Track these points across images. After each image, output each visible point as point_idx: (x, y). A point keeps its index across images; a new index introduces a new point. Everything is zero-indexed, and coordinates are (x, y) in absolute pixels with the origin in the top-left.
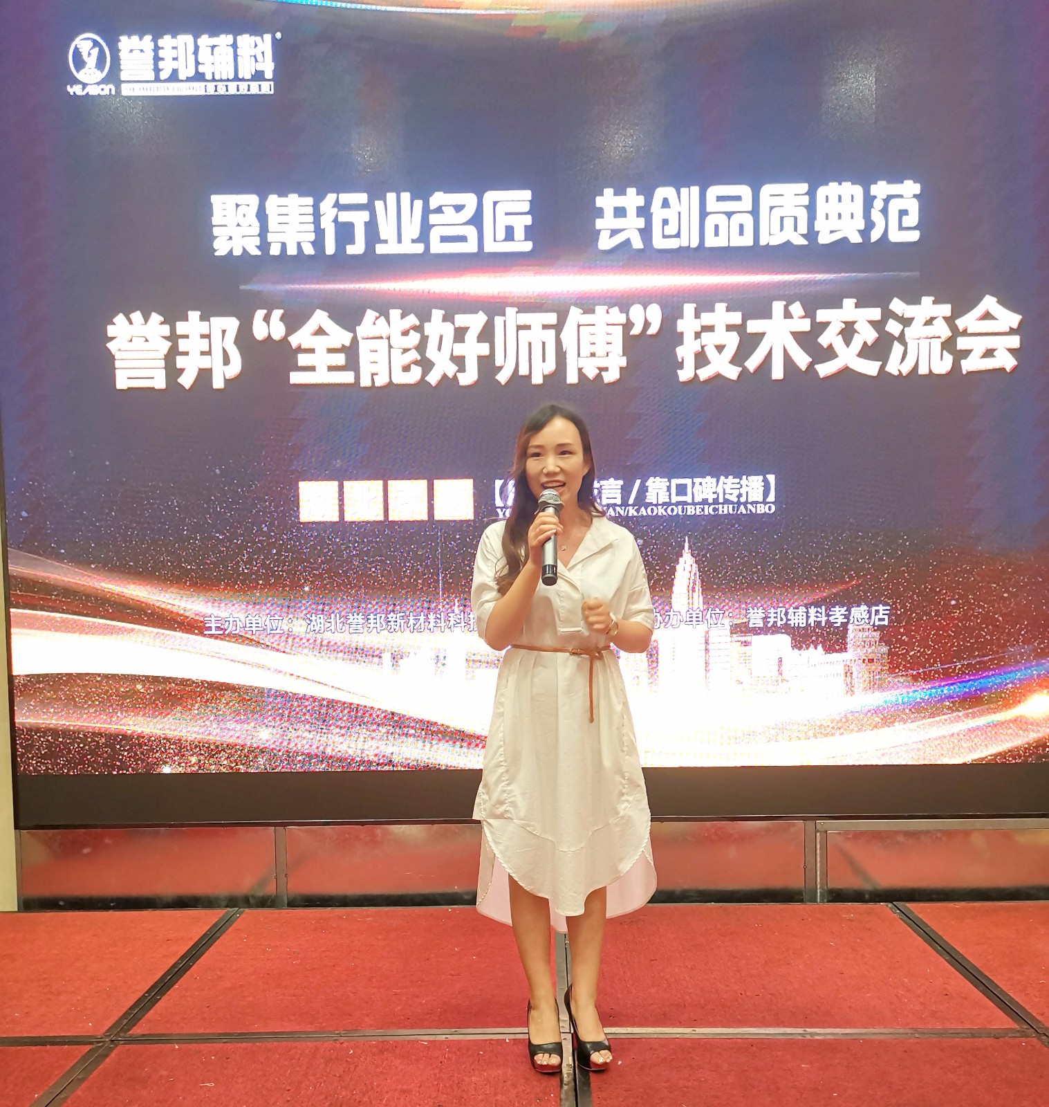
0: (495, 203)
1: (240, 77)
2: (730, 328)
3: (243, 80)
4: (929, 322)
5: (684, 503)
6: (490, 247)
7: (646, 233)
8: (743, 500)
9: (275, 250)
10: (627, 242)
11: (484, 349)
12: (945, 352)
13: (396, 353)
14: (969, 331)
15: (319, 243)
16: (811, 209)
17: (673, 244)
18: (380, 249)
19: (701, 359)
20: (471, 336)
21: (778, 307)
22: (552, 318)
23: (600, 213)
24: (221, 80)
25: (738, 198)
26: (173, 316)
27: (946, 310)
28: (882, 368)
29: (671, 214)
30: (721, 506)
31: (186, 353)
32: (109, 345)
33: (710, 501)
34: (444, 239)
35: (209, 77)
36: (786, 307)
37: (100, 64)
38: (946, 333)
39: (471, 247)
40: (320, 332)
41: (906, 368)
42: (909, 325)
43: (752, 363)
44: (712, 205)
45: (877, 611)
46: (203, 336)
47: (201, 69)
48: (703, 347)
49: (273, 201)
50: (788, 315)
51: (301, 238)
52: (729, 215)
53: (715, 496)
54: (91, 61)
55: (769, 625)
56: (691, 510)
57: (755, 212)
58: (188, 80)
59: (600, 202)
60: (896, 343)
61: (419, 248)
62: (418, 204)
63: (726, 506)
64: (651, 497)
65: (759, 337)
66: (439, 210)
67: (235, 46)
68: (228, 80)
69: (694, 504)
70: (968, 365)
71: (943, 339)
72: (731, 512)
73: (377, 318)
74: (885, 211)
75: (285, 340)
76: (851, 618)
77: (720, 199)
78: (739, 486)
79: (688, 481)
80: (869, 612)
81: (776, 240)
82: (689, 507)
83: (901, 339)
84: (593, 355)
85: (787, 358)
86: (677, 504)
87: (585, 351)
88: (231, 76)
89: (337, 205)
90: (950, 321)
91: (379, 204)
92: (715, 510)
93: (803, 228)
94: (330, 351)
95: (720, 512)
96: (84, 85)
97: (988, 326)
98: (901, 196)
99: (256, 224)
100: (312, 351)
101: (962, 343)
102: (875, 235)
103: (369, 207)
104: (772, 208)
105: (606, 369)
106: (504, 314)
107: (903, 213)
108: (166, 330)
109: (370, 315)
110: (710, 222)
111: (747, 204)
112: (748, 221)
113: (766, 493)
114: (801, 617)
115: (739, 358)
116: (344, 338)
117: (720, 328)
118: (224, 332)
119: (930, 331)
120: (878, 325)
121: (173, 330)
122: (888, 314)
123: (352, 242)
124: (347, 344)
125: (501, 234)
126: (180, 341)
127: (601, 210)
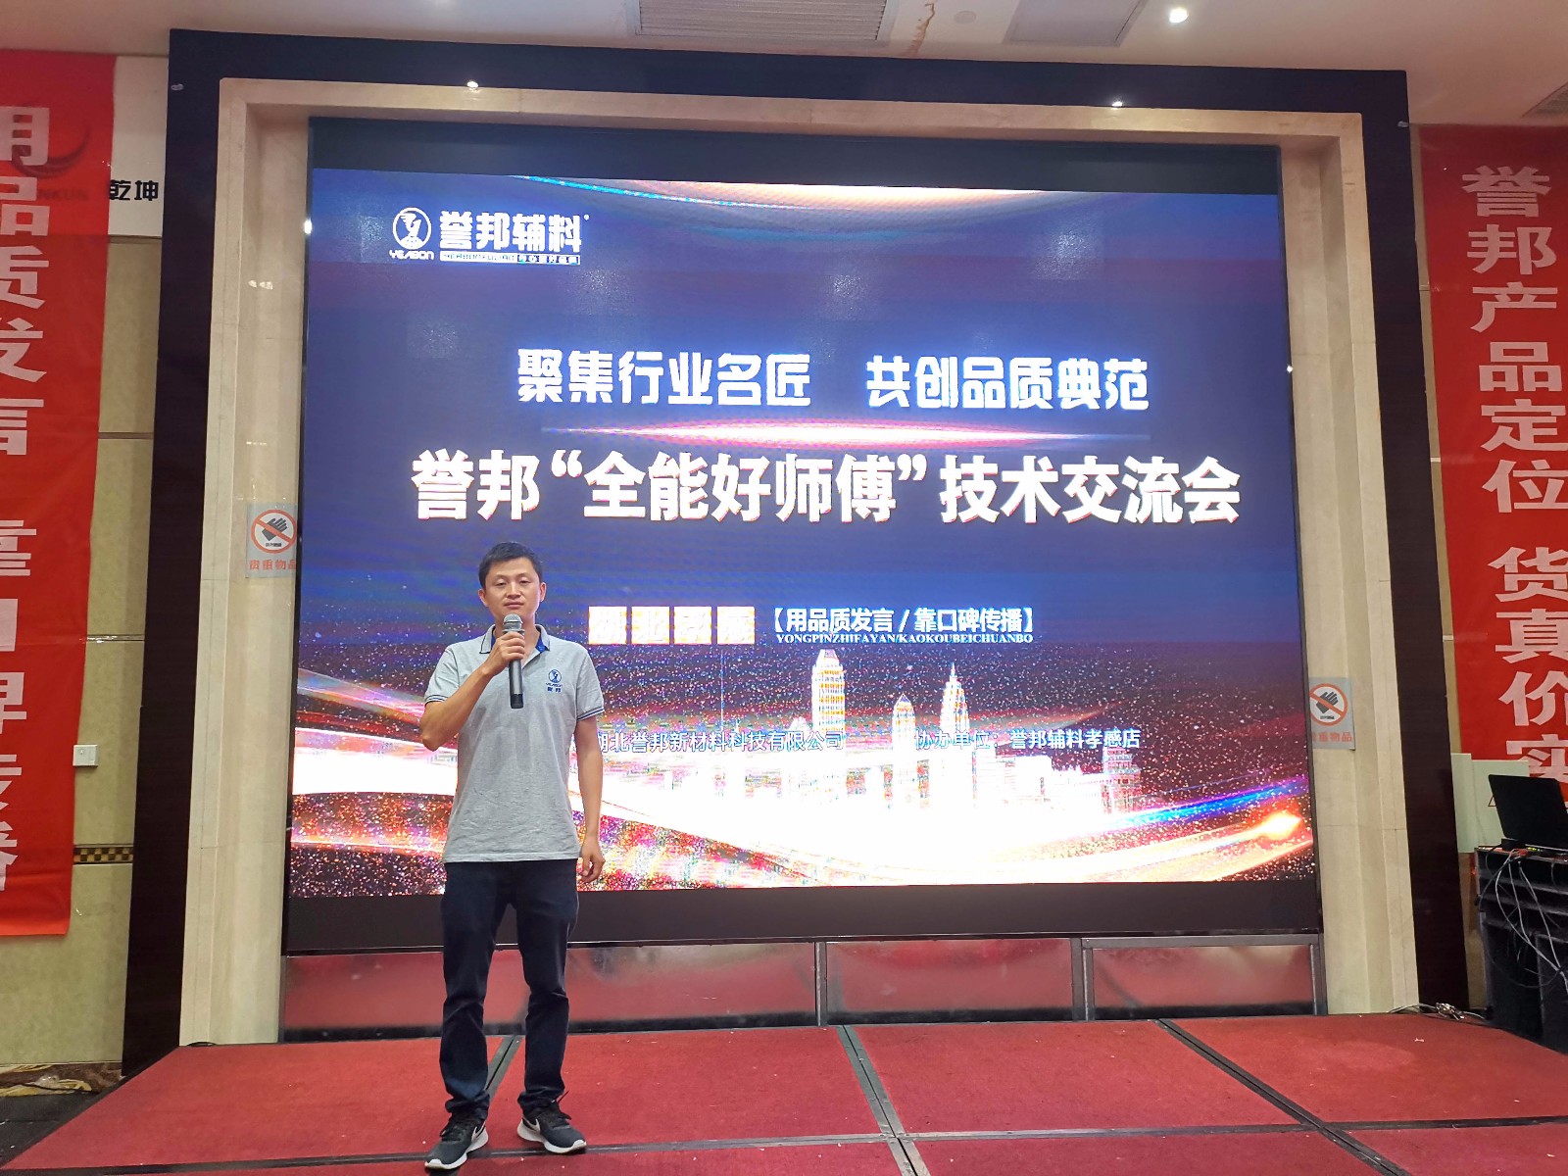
0: (777, 365)
1: (551, 249)
2: (987, 477)
3: (553, 252)
4: (1160, 478)
5: (949, 632)
6: (772, 401)
7: (911, 394)
8: (1003, 630)
9: (576, 398)
10: (895, 401)
11: (766, 489)
12: (1175, 504)
13: (685, 491)
14: (1194, 487)
15: (616, 393)
16: (1054, 380)
17: (935, 404)
18: (672, 400)
19: (962, 504)
20: (754, 478)
21: (1028, 461)
22: (828, 464)
23: (871, 376)
24: (532, 252)
25: (991, 368)
26: (476, 454)
27: (1174, 468)
28: (1122, 515)
29: (932, 379)
30: (983, 635)
31: (487, 487)
32: (414, 479)
33: (974, 631)
34: (731, 393)
35: (521, 248)
36: (1036, 461)
37: (422, 235)
38: (1175, 487)
39: (755, 400)
40: (615, 470)
41: (1142, 518)
42: (1142, 481)
43: (1008, 508)
44: (968, 373)
45: (1128, 735)
46: (504, 472)
47: (515, 242)
48: (963, 493)
49: (575, 356)
50: (1037, 468)
51: (600, 388)
52: (984, 381)
53: (978, 626)
54: (414, 231)
55: (1031, 747)
56: (956, 638)
57: (1006, 380)
58: (503, 250)
59: (870, 366)
60: (1132, 495)
61: (708, 400)
62: (708, 363)
63: (988, 635)
64: (920, 626)
65: (1013, 486)
66: (727, 368)
67: (546, 225)
68: (539, 252)
69: (958, 632)
70: (1196, 516)
71: (1173, 493)
72: (993, 641)
73: (668, 460)
74: (1117, 383)
75: (581, 477)
76: (1105, 740)
77: (975, 368)
78: (999, 617)
79: (953, 612)
80: (1122, 735)
81: (1025, 404)
82: (954, 636)
83: (1137, 492)
84: (865, 497)
85: (1039, 506)
86: (943, 633)
87: (858, 492)
88: (542, 249)
89: (634, 361)
90: (1177, 477)
91: (673, 362)
92: (978, 638)
93: (1048, 395)
94: (623, 488)
95: (983, 641)
96: (406, 251)
97: (1210, 483)
98: (1130, 372)
99: (559, 375)
100: (606, 487)
101: (1189, 497)
102: (1110, 403)
103: (664, 364)
104: (1020, 377)
105: (877, 510)
106: (784, 459)
107: (1133, 386)
108: (470, 466)
109: (662, 457)
110: (967, 387)
111: (999, 373)
112: (1000, 387)
113: (1024, 624)
114: (1060, 740)
115: (995, 504)
116: (637, 476)
117: (979, 477)
118: (524, 469)
119: (1160, 485)
120: (1116, 479)
121: (476, 466)
122: (1124, 470)
123: (648, 393)
124: (640, 482)
125: (782, 391)
126: (482, 476)
127: (872, 373)
